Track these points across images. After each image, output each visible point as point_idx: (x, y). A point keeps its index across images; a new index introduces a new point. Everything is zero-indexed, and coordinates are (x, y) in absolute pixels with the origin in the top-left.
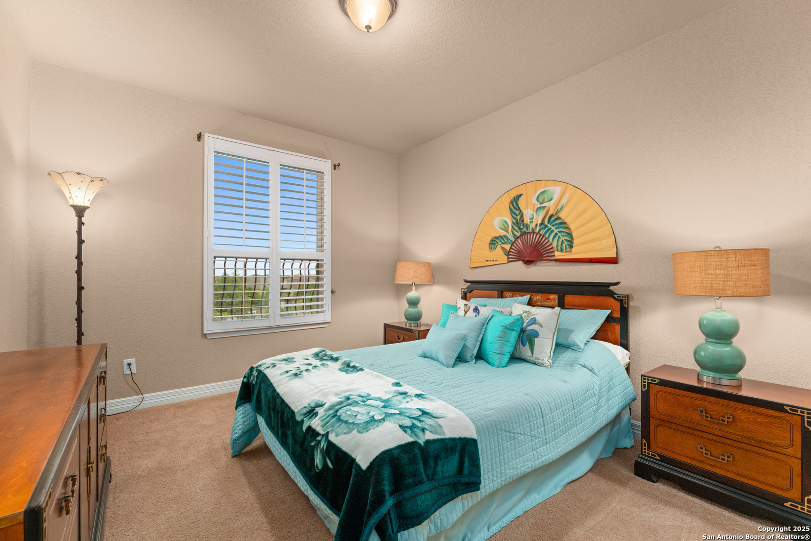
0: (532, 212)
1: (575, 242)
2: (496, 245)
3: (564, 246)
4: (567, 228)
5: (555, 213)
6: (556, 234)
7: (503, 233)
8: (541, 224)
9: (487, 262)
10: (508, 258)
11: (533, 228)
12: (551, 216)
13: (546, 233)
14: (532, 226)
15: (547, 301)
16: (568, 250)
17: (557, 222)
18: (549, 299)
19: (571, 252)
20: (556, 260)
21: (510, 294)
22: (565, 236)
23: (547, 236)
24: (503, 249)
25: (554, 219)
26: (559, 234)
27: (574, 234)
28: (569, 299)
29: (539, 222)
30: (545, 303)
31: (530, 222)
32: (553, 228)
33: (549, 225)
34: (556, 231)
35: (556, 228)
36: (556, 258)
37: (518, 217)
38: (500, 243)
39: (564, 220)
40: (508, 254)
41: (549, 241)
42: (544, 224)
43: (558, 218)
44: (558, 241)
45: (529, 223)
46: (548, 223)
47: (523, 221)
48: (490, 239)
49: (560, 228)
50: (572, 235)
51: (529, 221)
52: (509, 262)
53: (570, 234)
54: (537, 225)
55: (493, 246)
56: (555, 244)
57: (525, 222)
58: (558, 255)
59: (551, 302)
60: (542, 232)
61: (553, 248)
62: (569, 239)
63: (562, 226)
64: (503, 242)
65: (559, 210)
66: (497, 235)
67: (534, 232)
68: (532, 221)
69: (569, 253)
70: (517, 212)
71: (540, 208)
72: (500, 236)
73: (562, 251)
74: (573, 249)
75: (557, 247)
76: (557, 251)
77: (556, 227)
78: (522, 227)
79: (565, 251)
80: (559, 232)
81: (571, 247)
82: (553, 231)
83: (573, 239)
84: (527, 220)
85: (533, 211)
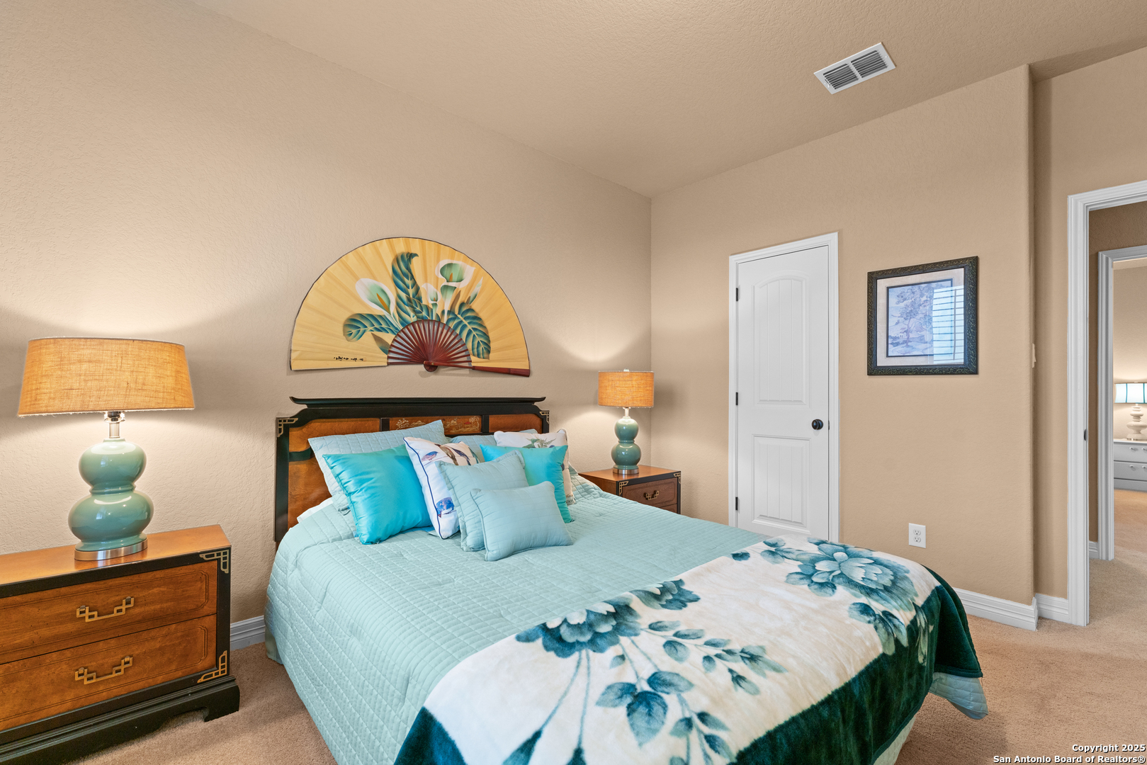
0: (435, 290)
1: (492, 345)
2: (362, 329)
3: (481, 349)
4: (481, 325)
5: (466, 301)
6: (470, 332)
7: (378, 310)
8: (449, 312)
9: (338, 362)
10: (389, 358)
11: (437, 315)
12: (462, 305)
13: (456, 327)
14: (437, 311)
15: (466, 426)
16: (485, 355)
17: (469, 314)
18: (468, 423)
19: (488, 358)
20: (474, 368)
21: (405, 421)
22: (481, 336)
23: (458, 331)
24: (377, 339)
25: (465, 309)
26: (474, 333)
27: (491, 335)
28: (493, 420)
29: (447, 308)
30: (463, 429)
31: (433, 305)
32: (465, 322)
33: (459, 316)
34: (469, 327)
35: (469, 323)
36: (473, 365)
37: (411, 291)
38: (372, 328)
39: (477, 314)
40: (386, 349)
41: (461, 339)
42: (454, 313)
43: (471, 310)
44: (473, 341)
45: (431, 306)
46: (459, 314)
47: (420, 299)
48: (347, 315)
49: (474, 323)
50: (488, 337)
51: (431, 302)
52: (389, 364)
53: (486, 335)
54: (443, 312)
55: (354, 331)
56: (469, 346)
57: (424, 302)
58: (476, 361)
59: (471, 427)
60: (452, 325)
61: (467, 350)
62: (486, 341)
63: (475, 321)
64: (377, 326)
65: (471, 299)
66: (365, 311)
67: (439, 322)
68: (436, 304)
69: (487, 360)
70: (409, 282)
71: (446, 287)
72: (371, 316)
73: (478, 356)
74: (491, 354)
75: (473, 349)
76: (474, 355)
77: (469, 321)
78: (418, 309)
79: (482, 356)
80: (475, 329)
81: (489, 352)
82: (465, 326)
83: (489, 341)
84: (426, 300)
85: (437, 289)
